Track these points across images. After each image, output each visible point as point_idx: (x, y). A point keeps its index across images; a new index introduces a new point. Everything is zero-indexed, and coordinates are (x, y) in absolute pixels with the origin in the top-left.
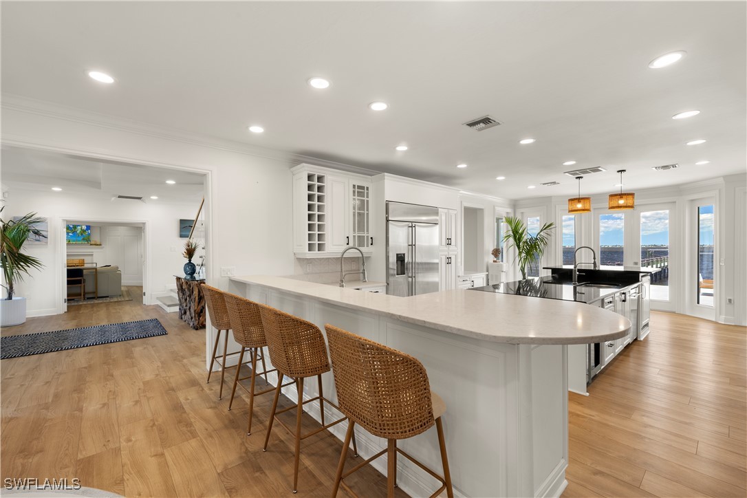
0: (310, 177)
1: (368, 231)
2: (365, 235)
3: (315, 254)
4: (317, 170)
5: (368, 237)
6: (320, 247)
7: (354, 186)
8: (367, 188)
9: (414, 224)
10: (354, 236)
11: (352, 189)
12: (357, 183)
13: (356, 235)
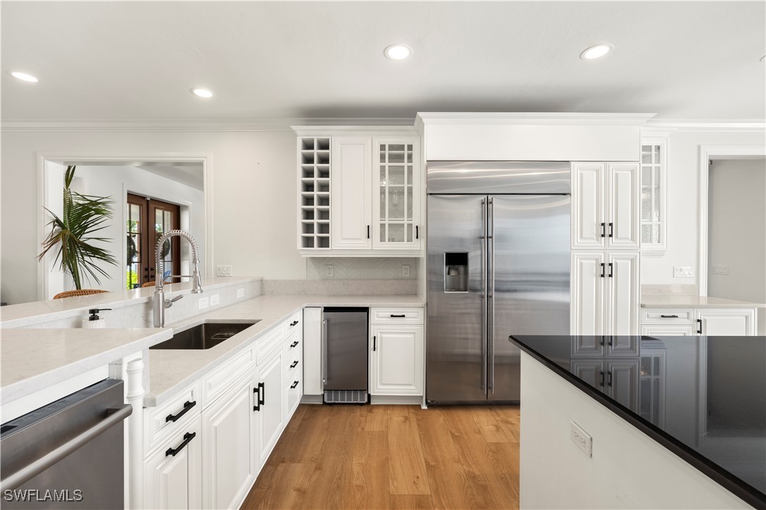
0: (308, 145)
1: (410, 215)
2: (406, 222)
3: (316, 251)
4: (316, 132)
5: (410, 226)
6: (324, 242)
7: (383, 147)
8: (410, 147)
9: (490, 197)
10: (382, 226)
11: (378, 152)
12: (389, 141)
13: (387, 222)
